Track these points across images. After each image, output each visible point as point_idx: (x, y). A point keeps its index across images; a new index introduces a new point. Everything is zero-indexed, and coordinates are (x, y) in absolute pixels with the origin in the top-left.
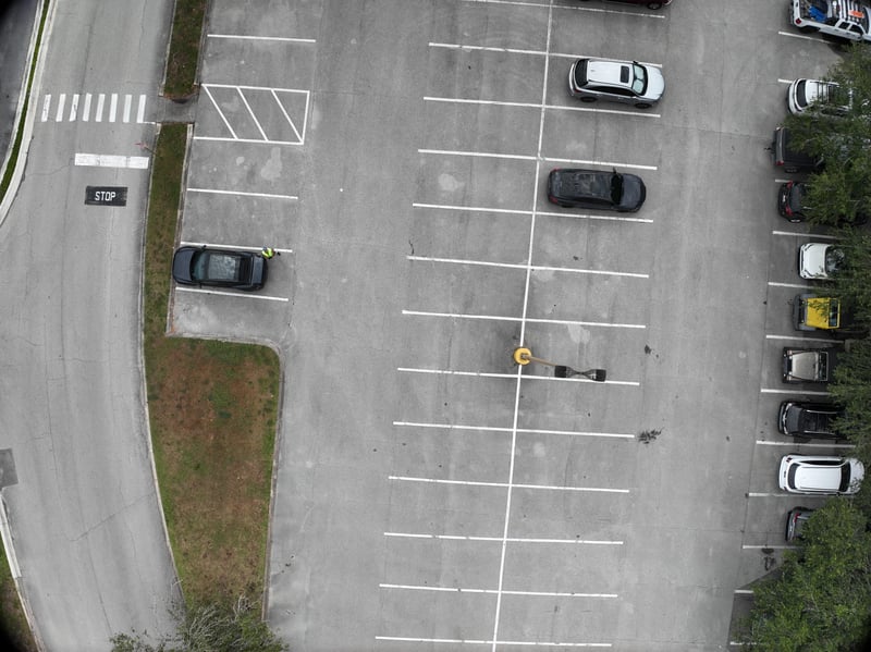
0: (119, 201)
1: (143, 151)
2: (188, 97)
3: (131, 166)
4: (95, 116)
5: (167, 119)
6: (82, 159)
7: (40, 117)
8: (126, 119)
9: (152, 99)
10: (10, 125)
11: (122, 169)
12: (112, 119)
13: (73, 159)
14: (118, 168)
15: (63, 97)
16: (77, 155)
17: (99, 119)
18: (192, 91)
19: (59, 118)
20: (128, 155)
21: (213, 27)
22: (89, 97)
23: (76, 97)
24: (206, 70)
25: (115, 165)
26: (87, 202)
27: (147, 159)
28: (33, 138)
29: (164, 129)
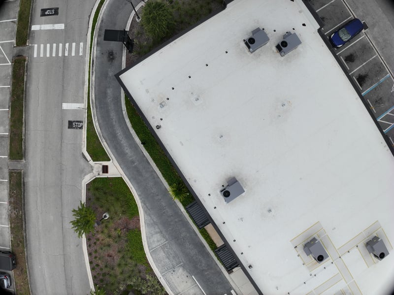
0: (44, 11)
1: (34, 33)
2: (16, 58)
3: (39, 26)
4: (56, 46)
5: (24, 47)
6: (61, 26)
7: (84, 45)
8: (42, 46)
9: (31, 56)
10: (99, 40)
11: (42, 24)
12: (48, 45)
13: (65, 26)
14: (45, 24)
15: (73, 54)
16: (64, 28)
17: (55, 45)
18: (15, 61)
19: (74, 44)
20: (40, 30)
21: (8, 90)
22: (60, 55)
23: (66, 54)
24: (10, 71)
25: (46, 25)
26: (58, 9)
27: (32, 29)
28: (87, 35)
29: (25, 43)
